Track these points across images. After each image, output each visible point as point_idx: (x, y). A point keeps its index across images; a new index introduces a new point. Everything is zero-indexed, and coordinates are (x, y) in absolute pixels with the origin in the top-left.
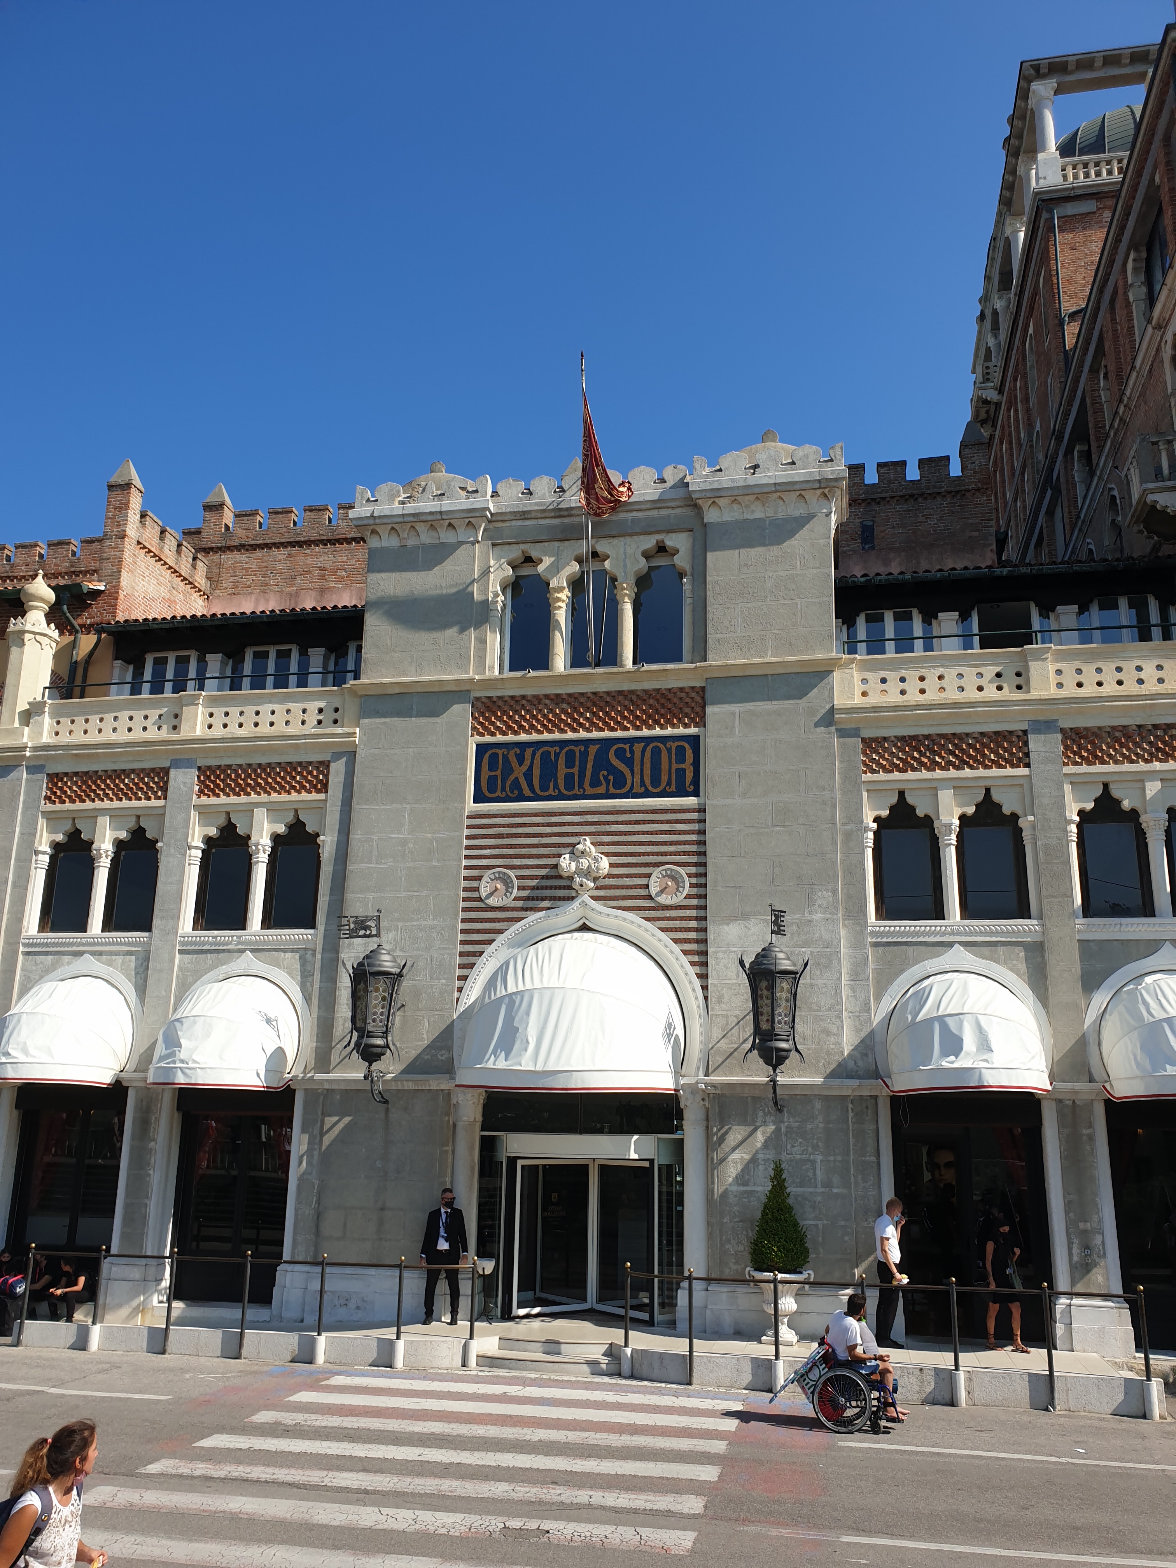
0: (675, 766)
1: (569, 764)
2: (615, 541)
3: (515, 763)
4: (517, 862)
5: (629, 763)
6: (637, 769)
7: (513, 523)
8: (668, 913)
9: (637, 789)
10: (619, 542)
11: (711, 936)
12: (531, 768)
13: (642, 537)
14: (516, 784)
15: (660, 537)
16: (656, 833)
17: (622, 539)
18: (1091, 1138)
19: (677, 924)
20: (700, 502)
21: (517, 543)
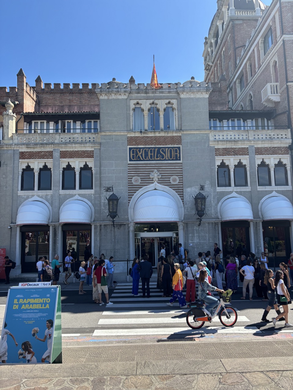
0: (175, 154)
1: (151, 153)
2: (159, 100)
3: (138, 152)
4: (140, 175)
5: (165, 153)
6: (167, 154)
7: (135, 95)
8: (174, 186)
9: (167, 159)
10: (160, 101)
11: (184, 191)
12: (142, 153)
13: (165, 100)
14: (139, 157)
15: (170, 100)
16: (172, 169)
17: (161, 100)
18: (259, 229)
19: (177, 188)
20: (179, 93)
21: (136, 99)
